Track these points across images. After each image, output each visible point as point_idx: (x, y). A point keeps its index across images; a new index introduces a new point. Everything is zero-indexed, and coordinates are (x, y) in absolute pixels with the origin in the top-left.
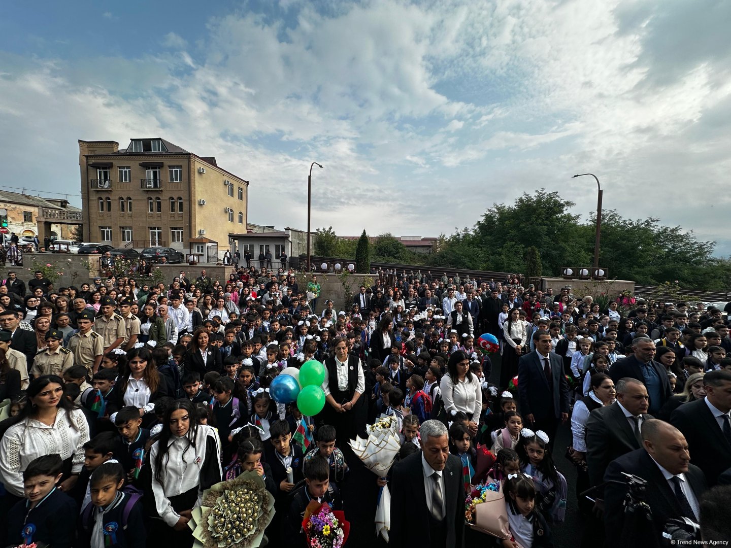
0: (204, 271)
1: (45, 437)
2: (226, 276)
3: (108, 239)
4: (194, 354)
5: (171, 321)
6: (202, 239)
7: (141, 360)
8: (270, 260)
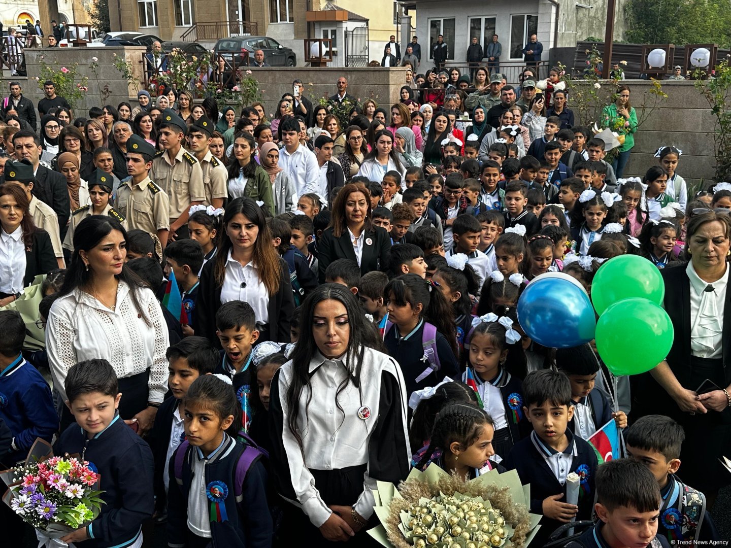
0: (343, 80)
1: (105, 326)
2: (391, 92)
3: (151, 23)
4: (337, 238)
5: (284, 180)
6: (333, 11)
7: (247, 222)
8: (497, 59)
